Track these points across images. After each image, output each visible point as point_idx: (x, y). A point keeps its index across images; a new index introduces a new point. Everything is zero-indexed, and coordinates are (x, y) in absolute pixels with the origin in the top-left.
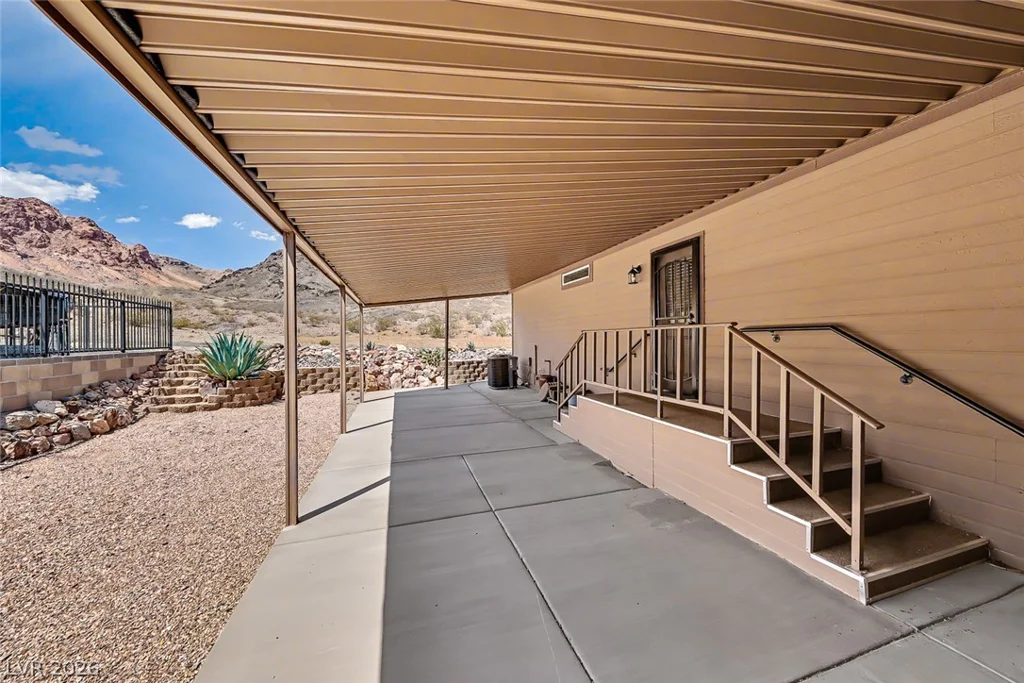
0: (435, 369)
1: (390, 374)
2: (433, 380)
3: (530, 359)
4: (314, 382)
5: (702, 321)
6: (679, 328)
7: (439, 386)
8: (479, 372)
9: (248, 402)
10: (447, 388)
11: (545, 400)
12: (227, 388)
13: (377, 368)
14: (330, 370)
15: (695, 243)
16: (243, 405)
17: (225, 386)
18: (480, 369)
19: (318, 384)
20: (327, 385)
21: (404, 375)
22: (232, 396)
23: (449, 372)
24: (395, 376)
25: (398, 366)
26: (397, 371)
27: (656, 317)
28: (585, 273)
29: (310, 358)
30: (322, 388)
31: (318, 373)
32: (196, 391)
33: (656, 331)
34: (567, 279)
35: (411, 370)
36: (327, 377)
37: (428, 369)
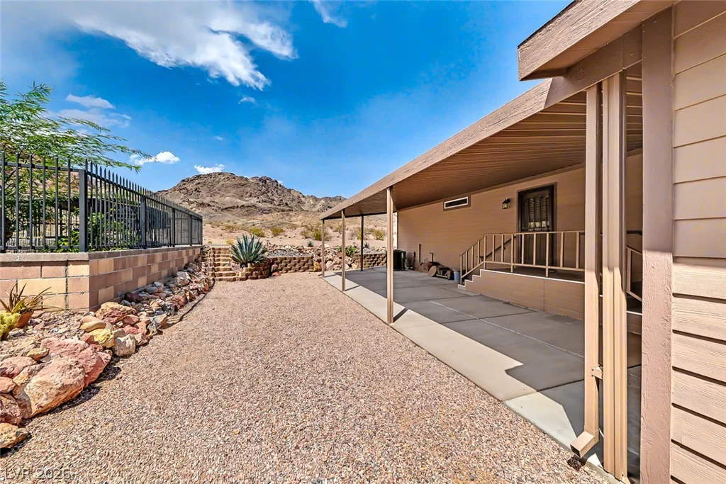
0: (351, 259)
1: (326, 262)
2: (350, 266)
3: (415, 253)
4: (286, 266)
5: (555, 229)
6: (535, 234)
7: (354, 269)
8: (376, 261)
9: (259, 276)
10: (362, 270)
11: (435, 276)
12: (249, 267)
13: (319, 257)
14: (295, 259)
15: (551, 189)
16: (257, 278)
17: (247, 266)
18: (376, 259)
19: (288, 267)
20: (293, 267)
21: (334, 262)
22: (252, 272)
23: (364, 263)
24: (329, 263)
25: (329, 256)
26: (330, 260)
27: (522, 226)
28: (465, 201)
29: (279, 251)
30: (290, 269)
31: (288, 260)
32: (231, 270)
33: (521, 235)
34: (448, 205)
35: (337, 259)
36: (292, 263)
37: (347, 259)
